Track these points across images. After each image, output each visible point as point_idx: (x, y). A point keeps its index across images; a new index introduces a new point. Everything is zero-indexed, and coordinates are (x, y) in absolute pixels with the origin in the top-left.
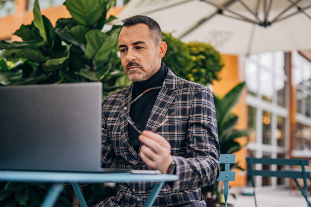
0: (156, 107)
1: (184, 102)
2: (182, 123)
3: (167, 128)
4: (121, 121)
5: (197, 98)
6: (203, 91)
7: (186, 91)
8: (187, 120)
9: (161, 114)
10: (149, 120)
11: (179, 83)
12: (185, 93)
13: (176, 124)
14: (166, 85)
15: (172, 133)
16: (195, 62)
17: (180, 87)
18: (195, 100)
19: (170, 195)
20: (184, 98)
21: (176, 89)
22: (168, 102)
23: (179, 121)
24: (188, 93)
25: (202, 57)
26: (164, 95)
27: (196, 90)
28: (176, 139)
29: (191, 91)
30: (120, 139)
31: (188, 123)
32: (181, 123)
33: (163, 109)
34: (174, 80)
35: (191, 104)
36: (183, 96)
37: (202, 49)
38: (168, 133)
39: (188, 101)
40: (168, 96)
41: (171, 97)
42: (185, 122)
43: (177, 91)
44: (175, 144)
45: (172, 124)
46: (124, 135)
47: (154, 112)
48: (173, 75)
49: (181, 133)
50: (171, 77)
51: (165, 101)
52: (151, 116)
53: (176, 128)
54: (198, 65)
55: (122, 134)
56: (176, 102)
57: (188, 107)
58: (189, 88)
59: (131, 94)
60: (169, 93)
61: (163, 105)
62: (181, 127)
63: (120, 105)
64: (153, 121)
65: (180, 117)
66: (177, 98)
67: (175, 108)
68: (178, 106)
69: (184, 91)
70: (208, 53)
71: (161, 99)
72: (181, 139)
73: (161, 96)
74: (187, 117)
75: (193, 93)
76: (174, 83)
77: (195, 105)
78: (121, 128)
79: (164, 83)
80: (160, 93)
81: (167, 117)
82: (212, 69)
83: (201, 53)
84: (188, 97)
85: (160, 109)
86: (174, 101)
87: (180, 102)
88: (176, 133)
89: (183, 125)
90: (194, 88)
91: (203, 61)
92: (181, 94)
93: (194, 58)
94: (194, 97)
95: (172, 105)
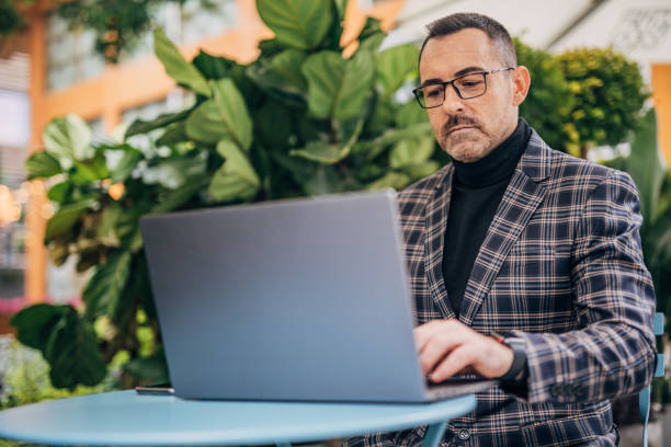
0: (499, 219)
1: (564, 209)
2: (558, 256)
3: (523, 269)
4: (426, 252)
5: (594, 198)
6: (608, 182)
7: (570, 183)
8: (569, 248)
9: (508, 236)
10: (483, 249)
11: (554, 166)
12: (566, 188)
13: (542, 258)
14: (525, 169)
15: (532, 279)
16: (579, 96)
17: (556, 173)
18: (590, 202)
19: (532, 427)
20: (565, 199)
21: (547, 179)
22: (527, 208)
23: (549, 251)
24: (575, 188)
25: (595, 82)
26: (519, 192)
27: (593, 181)
28: (542, 293)
29: (582, 182)
30: (425, 293)
31: (572, 257)
32: (554, 257)
33: (515, 225)
34: (543, 158)
35: (580, 212)
36: (562, 194)
37: (593, 64)
38: (523, 279)
39: (573, 207)
40: (527, 195)
41: (534, 197)
42: (565, 255)
43: (550, 182)
44: (541, 304)
45: (533, 258)
46: (436, 286)
47: (493, 230)
48: (543, 145)
49: (554, 279)
50: (537, 151)
51: (520, 205)
52: (487, 240)
53: (542, 269)
54: (586, 102)
55: (430, 282)
56: (544, 210)
57: (571, 219)
58: (577, 177)
59: (450, 190)
60: (531, 187)
61: (514, 214)
62: (554, 265)
63: (424, 214)
64: (490, 252)
65: (553, 243)
66: (548, 200)
67: (543, 221)
68: (550, 217)
69: (564, 184)
70: (608, 71)
71: (512, 202)
72: (553, 293)
73: (512, 195)
74: (570, 241)
75: (586, 187)
76: (542, 166)
77: (589, 215)
78: (427, 269)
79: (521, 164)
80: (510, 187)
81: (523, 243)
82: (621, 106)
83: (592, 73)
84: (574, 197)
85: (508, 223)
86: (541, 205)
87: (555, 209)
88: (542, 279)
89: (560, 261)
90: (588, 177)
91: (596, 90)
92: (558, 190)
93: (576, 87)
94: (588, 198)
95: (534, 216)
